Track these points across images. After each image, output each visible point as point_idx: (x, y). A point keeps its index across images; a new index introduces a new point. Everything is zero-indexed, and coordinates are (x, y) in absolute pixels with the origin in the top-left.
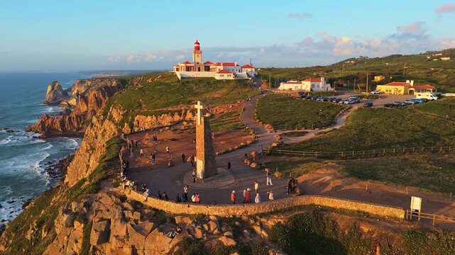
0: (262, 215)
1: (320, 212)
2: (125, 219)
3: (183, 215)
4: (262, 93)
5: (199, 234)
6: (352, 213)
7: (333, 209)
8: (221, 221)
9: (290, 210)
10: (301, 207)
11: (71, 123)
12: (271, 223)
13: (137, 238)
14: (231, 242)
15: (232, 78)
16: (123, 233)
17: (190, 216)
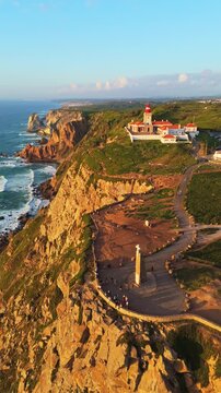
0: (165, 323)
1: (195, 325)
3: (127, 316)
4: (198, 162)
5: (133, 331)
6: (212, 330)
7: (203, 325)
8: (144, 324)
9: (180, 321)
10: (186, 321)
11: (47, 152)
12: (168, 329)
13: (105, 326)
14: (147, 339)
15: (175, 142)
17: (130, 317)
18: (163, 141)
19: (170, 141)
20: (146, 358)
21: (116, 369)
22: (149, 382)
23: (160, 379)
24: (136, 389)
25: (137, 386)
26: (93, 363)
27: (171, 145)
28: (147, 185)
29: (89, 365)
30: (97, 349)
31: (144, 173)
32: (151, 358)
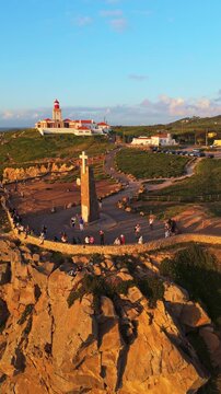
0: (150, 252)
2: (25, 262)
3: (80, 255)
4: (118, 147)
5: (98, 271)
8: (115, 259)
9: (174, 246)
10: (182, 244)
12: (159, 259)
13: (39, 278)
14: (129, 277)
15: (90, 134)
16: (25, 274)
17: (87, 256)
18: (77, 133)
19: (84, 133)
20: (131, 313)
21: (73, 352)
22: (144, 359)
23: (168, 345)
24: (119, 383)
25: (120, 375)
26: (20, 363)
27: (87, 137)
28: (68, 166)
29: (10, 372)
30: (27, 331)
31: (62, 157)
32: (140, 310)
